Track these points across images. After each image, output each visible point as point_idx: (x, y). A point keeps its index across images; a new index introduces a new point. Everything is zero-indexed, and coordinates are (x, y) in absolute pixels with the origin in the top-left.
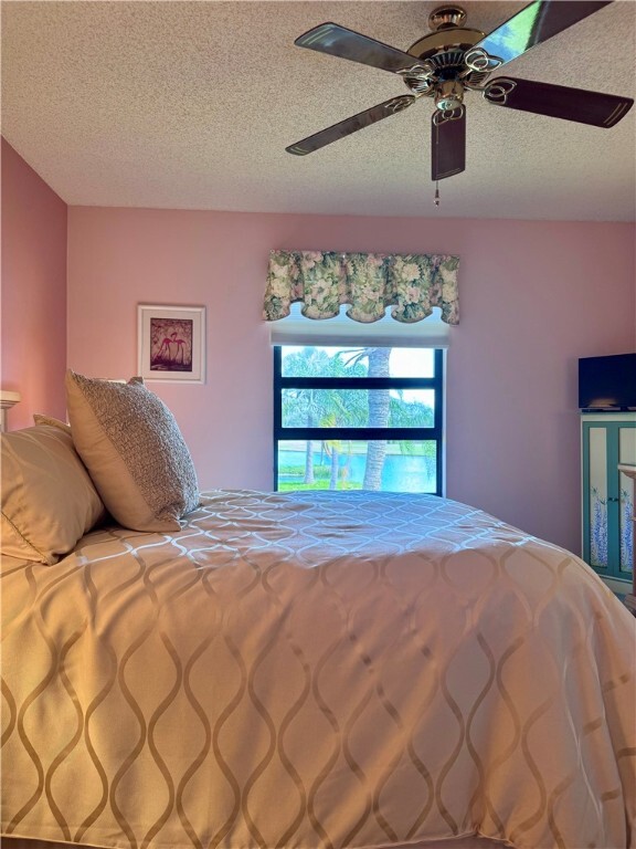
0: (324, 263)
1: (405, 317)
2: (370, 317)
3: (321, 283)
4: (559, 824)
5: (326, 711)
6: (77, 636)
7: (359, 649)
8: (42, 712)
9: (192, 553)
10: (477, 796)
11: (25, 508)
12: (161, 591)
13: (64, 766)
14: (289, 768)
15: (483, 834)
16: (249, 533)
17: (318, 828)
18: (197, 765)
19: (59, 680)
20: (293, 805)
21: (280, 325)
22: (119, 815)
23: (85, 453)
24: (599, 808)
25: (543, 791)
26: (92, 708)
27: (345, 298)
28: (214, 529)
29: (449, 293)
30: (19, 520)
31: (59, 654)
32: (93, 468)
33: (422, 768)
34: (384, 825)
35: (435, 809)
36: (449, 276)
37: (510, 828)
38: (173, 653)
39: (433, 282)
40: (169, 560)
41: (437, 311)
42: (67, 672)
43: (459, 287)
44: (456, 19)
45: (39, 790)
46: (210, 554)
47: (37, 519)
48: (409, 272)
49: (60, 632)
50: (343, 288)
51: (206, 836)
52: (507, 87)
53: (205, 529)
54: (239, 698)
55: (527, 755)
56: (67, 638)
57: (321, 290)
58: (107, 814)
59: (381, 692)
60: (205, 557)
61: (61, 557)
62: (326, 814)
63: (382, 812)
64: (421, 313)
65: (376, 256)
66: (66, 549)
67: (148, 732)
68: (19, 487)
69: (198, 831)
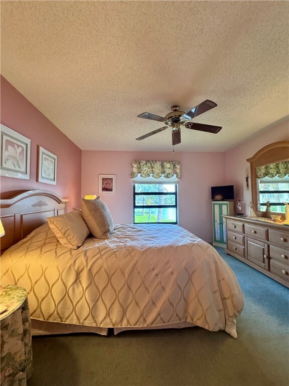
0: (146, 163)
1: (167, 177)
2: (158, 177)
3: (145, 169)
4: (207, 318)
5: (147, 289)
6: (83, 269)
7: (155, 272)
8: (74, 290)
9: (112, 246)
10: (186, 311)
11: (70, 235)
12: (104, 257)
13: (79, 304)
14: (137, 304)
15: (188, 321)
16: (126, 239)
17: (145, 320)
18: (113, 303)
19: (78, 281)
20: (138, 314)
21: (135, 179)
22: (93, 317)
23: (85, 219)
24: (217, 314)
25: (203, 309)
26: (87, 288)
27: (151, 172)
28: (118, 238)
29: (178, 171)
30: (68, 238)
31: (78, 274)
32: (87, 222)
33: (171, 304)
34: (162, 319)
35: (175, 315)
36: (178, 166)
37: (194, 320)
38: (107, 274)
39: (174, 168)
40: (106, 248)
41: (175, 175)
42: (80, 279)
43: (181, 169)
44: (177, 108)
45: (73, 311)
46: (116, 246)
47: (73, 237)
48: (168, 165)
49: (78, 269)
50: (151, 170)
51: (116, 322)
52: (190, 124)
53: (116, 238)
54: (124, 285)
55: (198, 300)
56: (80, 270)
57: (145, 170)
58: (90, 317)
59: (160, 283)
60: (115, 247)
61: (79, 247)
62: (146, 316)
63: (161, 315)
64: (171, 176)
65: (159, 161)
66: (80, 245)
67: (101, 295)
68: (69, 229)
69: (114, 321)
